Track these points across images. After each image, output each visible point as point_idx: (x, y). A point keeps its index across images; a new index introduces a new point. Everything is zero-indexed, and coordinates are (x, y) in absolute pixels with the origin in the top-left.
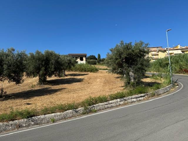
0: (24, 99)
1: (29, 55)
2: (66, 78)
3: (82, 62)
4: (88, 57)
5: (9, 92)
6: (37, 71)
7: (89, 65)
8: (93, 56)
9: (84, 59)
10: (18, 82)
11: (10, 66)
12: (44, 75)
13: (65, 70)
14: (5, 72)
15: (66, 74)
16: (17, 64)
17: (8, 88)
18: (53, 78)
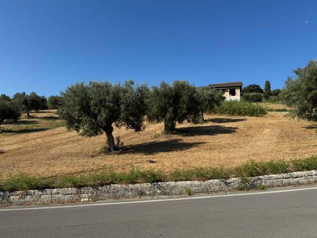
0: (146, 155)
1: (151, 90)
2: (205, 125)
3: (233, 98)
4: (244, 88)
5: (126, 142)
6: (163, 114)
7: (247, 103)
8: (254, 86)
9: (238, 92)
10: (138, 128)
11: (129, 106)
12: (172, 120)
13: (203, 111)
14: (122, 115)
15: (205, 119)
16: (136, 103)
17: (124, 136)
18: (186, 125)
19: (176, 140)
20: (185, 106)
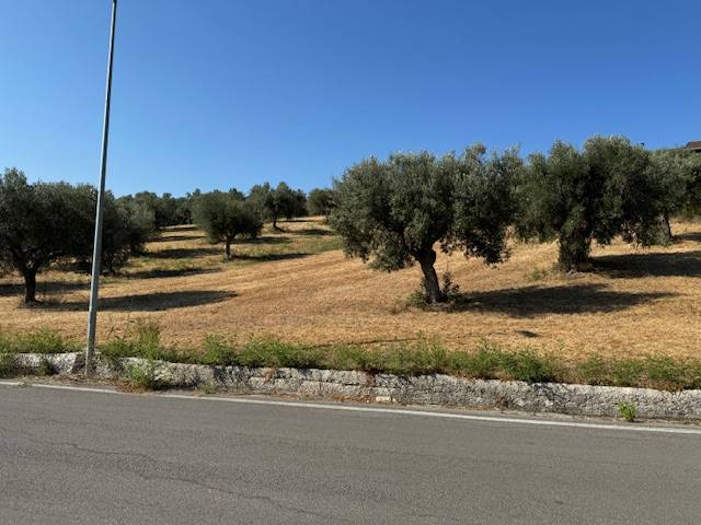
0: (513, 317)
1: (528, 164)
2: (674, 249)
5: (465, 286)
6: (556, 221)
10: (493, 256)
11: (472, 203)
12: (582, 235)
13: (668, 213)
15: (673, 233)
16: (491, 198)
17: (459, 273)
18: (618, 247)
19: (591, 287)
20: (618, 200)
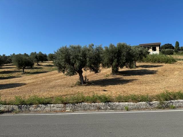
0: (101, 86)
1: (104, 49)
2: (137, 69)
3: (155, 52)
4: (162, 46)
5: (90, 79)
6: (111, 63)
7: (164, 55)
8: (168, 44)
9: (158, 48)
10: (96, 71)
11: (91, 58)
12: (117, 66)
13: (135, 61)
14: (88, 64)
15: (137, 66)
16: (96, 57)
17: (89, 76)
18: (125, 69)
19: (119, 78)
20: (124, 58)
